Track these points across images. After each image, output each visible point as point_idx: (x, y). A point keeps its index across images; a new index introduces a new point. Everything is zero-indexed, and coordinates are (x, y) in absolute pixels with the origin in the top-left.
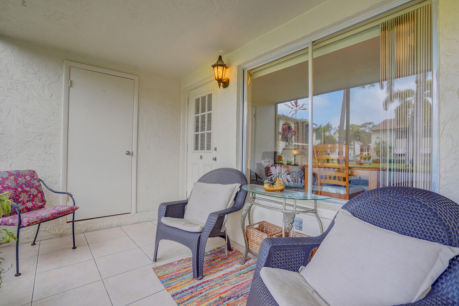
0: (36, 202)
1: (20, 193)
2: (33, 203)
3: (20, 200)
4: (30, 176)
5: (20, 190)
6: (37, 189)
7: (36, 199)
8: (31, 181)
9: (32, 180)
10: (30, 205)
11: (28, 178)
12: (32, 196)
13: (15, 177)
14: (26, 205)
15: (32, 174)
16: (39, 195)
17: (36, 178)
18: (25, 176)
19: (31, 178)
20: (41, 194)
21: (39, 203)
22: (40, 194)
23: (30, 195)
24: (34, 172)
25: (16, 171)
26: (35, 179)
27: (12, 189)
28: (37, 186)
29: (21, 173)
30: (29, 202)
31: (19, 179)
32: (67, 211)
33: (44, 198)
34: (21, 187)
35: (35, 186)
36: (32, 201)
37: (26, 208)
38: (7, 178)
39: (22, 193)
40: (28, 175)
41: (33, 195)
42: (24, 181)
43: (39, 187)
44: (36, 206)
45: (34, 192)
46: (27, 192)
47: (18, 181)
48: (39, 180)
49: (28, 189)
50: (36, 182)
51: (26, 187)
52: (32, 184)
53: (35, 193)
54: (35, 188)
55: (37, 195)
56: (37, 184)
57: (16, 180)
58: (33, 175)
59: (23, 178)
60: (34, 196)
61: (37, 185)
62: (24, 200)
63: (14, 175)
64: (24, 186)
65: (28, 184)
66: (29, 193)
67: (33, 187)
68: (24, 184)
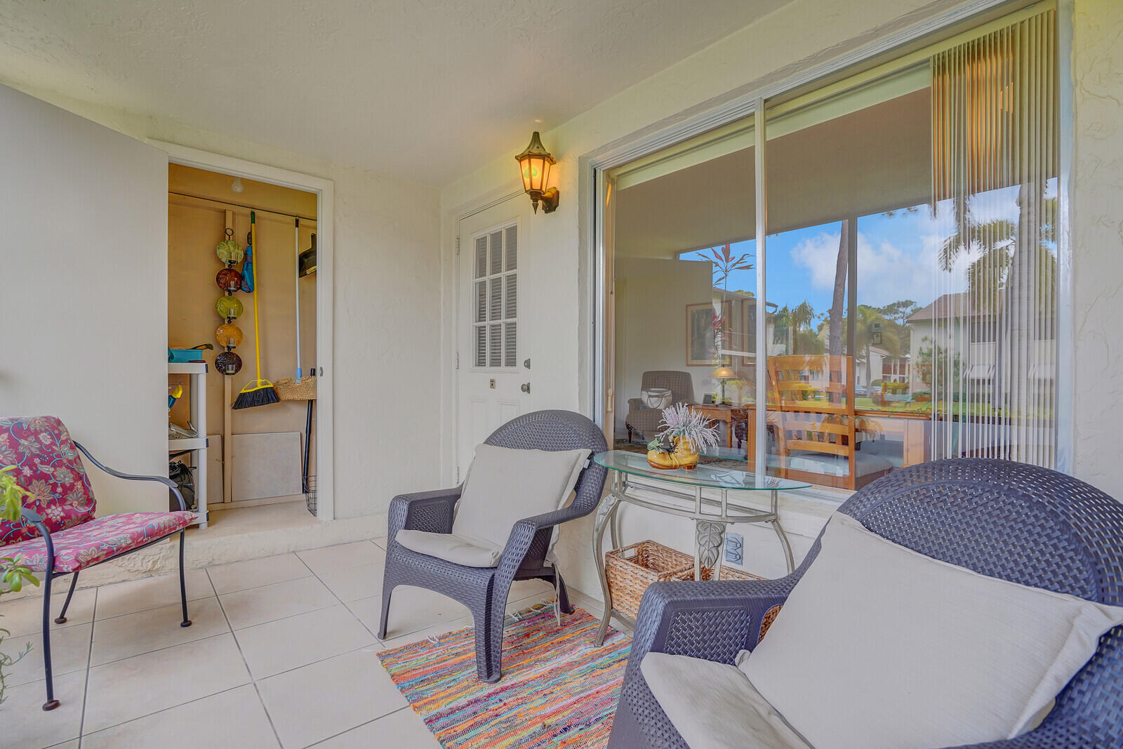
0: (71, 505)
2: (65, 507)
4: (50, 434)
5: (27, 472)
6: (72, 470)
7: (71, 497)
8: (54, 447)
9: (56, 445)
10: (56, 513)
11: (45, 439)
12: (59, 490)
13: (9, 436)
14: (47, 514)
15: (54, 428)
16: (79, 485)
17: (64, 438)
18: (36, 433)
19: (52, 438)
20: (83, 483)
21: (79, 507)
22: (80, 483)
23: (54, 486)
24: (59, 422)
25: (12, 420)
26: (63, 442)
28: (69, 461)
29: (25, 427)
30: (55, 505)
31: (22, 441)
32: (170, 526)
33: (90, 494)
34: (32, 466)
35: (65, 461)
36: (62, 501)
37: (48, 522)
39: (34, 481)
40: (43, 429)
41: (63, 486)
42: (35, 448)
43: (75, 465)
44: (73, 517)
45: (65, 477)
46: (45, 477)
47: (21, 449)
48: (75, 445)
49: (47, 469)
50: (65, 449)
51: (42, 463)
52: (58, 456)
53: (68, 480)
54: (68, 467)
55: (72, 486)
56: (70, 455)
57: (13, 444)
58: (56, 432)
59: (32, 438)
60: (67, 489)
61: (70, 458)
62: (40, 500)
63: (7, 430)
64: (37, 461)
65: (48, 456)
66: (51, 482)
67: (60, 464)
68: (37, 456)
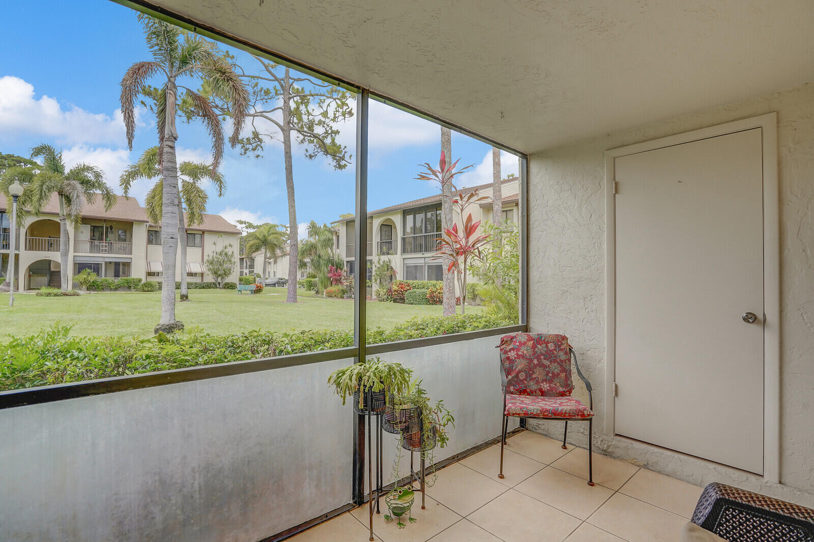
0: (555, 385)
1: (535, 366)
2: (551, 385)
3: (534, 376)
4: (555, 345)
5: (535, 362)
6: (562, 366)
7: (556, 380)
8: (554, 352)
9: (556, 351)
10: (545, 386)
11: (551, 346)
12: (550, 375)
13: (534, 342)
14: (541, 386)
15: (559, 341)
16: (563, 375)
17: (563, 348)
18: (548, 343)
19: (555, 346)
20: (566, 375)
21: (560, 387)
22: (564, 374)
23: (548, 373)
24: (564, 338)
27: (527, 359)
28: (561, 361)
29: (543, 339)
30: (546, 382)
31: (539, 346)
32: (569, 413)
33: (569, 382)
34: (539, 359)
35: (558, 360)
36: (550, 381)
37: (541, 390)
38: (525, 343)
39: (538, 367)
40: (552, 341)
41: (553, 373)
42: (544, 350)
43: (564, 363)
44: (554, 391)
45: (555, 368)
46: (544, 366)
47: (536, 349)
49: (546, 363)
51: (545, 359)
52: (556, 357)
53: (557, 371)
54: (559, 364)
55: (558, 374)
57: (534, 347)
58: (560, 343)
59: (544, 345)
60: (555, 376)
61: (562, 359)
62: (538, 378)
63: (534, 340)
64: (542, 357)
65: (549, 355)
66: (547, 369)
67: (555, 361)
68: (544, 355)
